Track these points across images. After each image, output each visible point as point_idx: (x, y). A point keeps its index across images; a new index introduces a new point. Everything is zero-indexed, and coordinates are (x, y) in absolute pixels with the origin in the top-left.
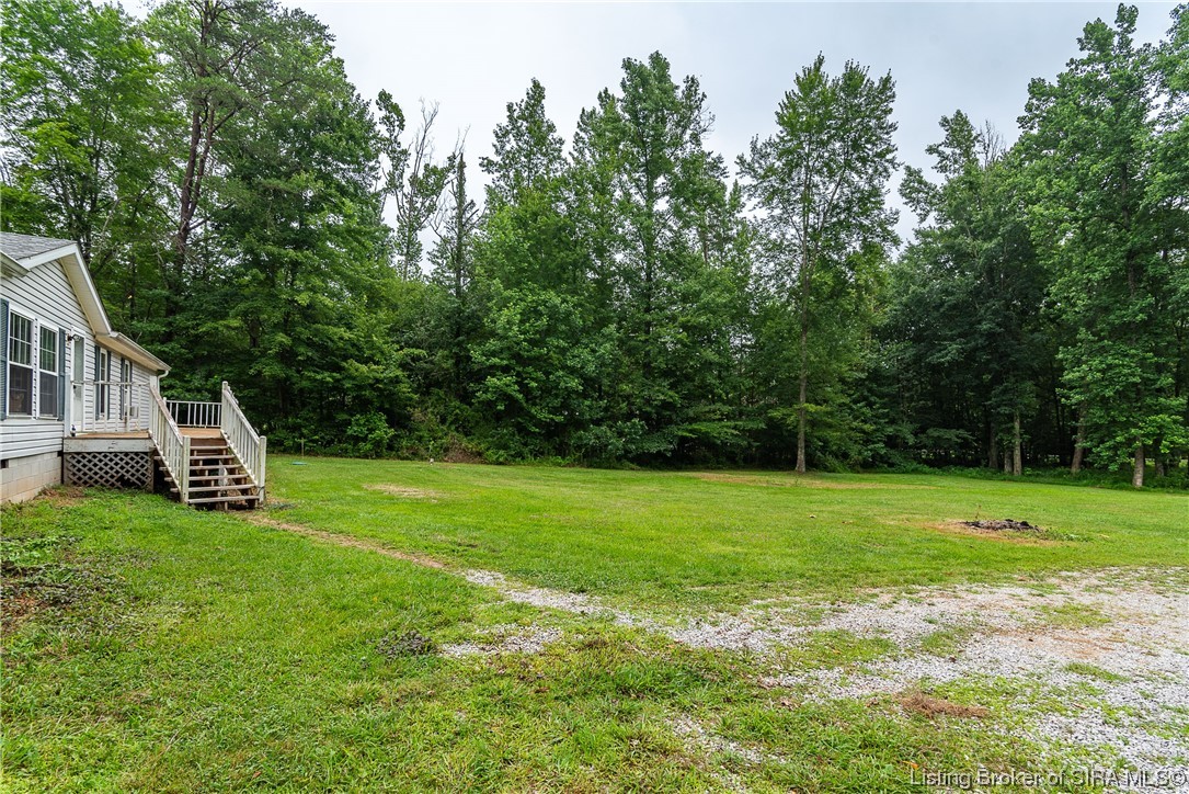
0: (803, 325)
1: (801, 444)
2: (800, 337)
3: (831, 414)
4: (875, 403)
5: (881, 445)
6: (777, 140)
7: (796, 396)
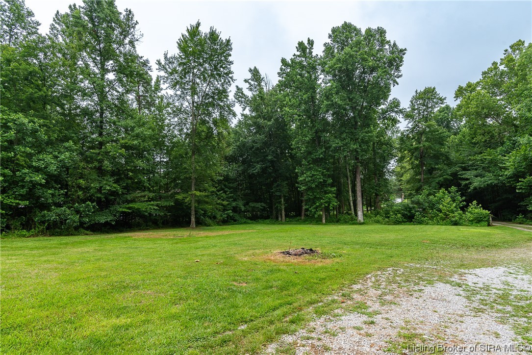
0: (193, 151)
1: (193, 213)
2: (191, 157)
3: (207, 196)
4: (227, 191)
5: (230, 211)
6: (178, 56)
7: (190, 188)
